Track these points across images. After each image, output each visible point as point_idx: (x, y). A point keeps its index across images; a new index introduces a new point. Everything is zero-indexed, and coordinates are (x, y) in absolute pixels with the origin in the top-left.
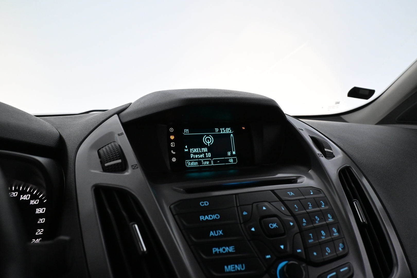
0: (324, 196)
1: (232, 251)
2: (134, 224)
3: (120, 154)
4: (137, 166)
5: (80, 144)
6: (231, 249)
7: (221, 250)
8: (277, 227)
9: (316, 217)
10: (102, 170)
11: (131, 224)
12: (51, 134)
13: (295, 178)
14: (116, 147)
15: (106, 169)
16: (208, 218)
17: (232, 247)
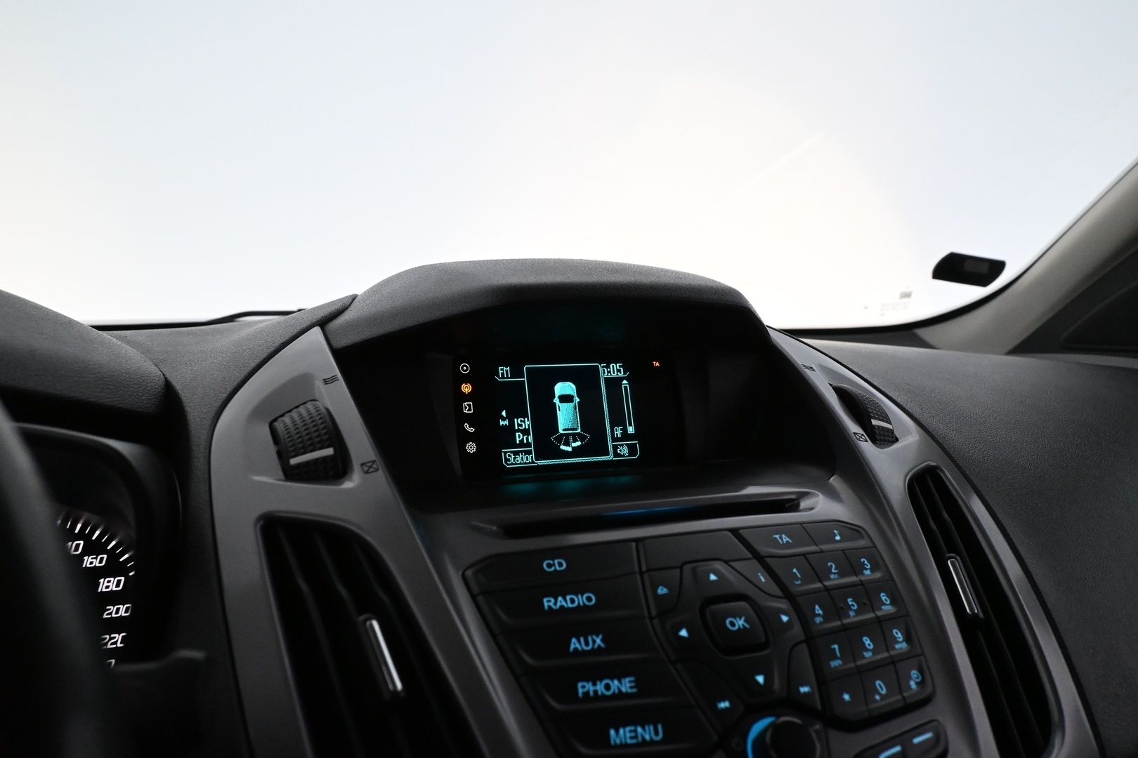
0: (870, 544)
1: (629, 691)
2: (370, 619)
3: (331, 433)
4: (375, 466)
5: (221, 405)
6: (626, 685)
7: (600, 687)
8: (747, 626)
9: (850, 601)
10: (281, 475)
11: (362, 618)
12: (143, 379)
13: (793, 497)
14: (319, 414)
15: (291, 474)
16: (564, 603)
17: (628, 679)
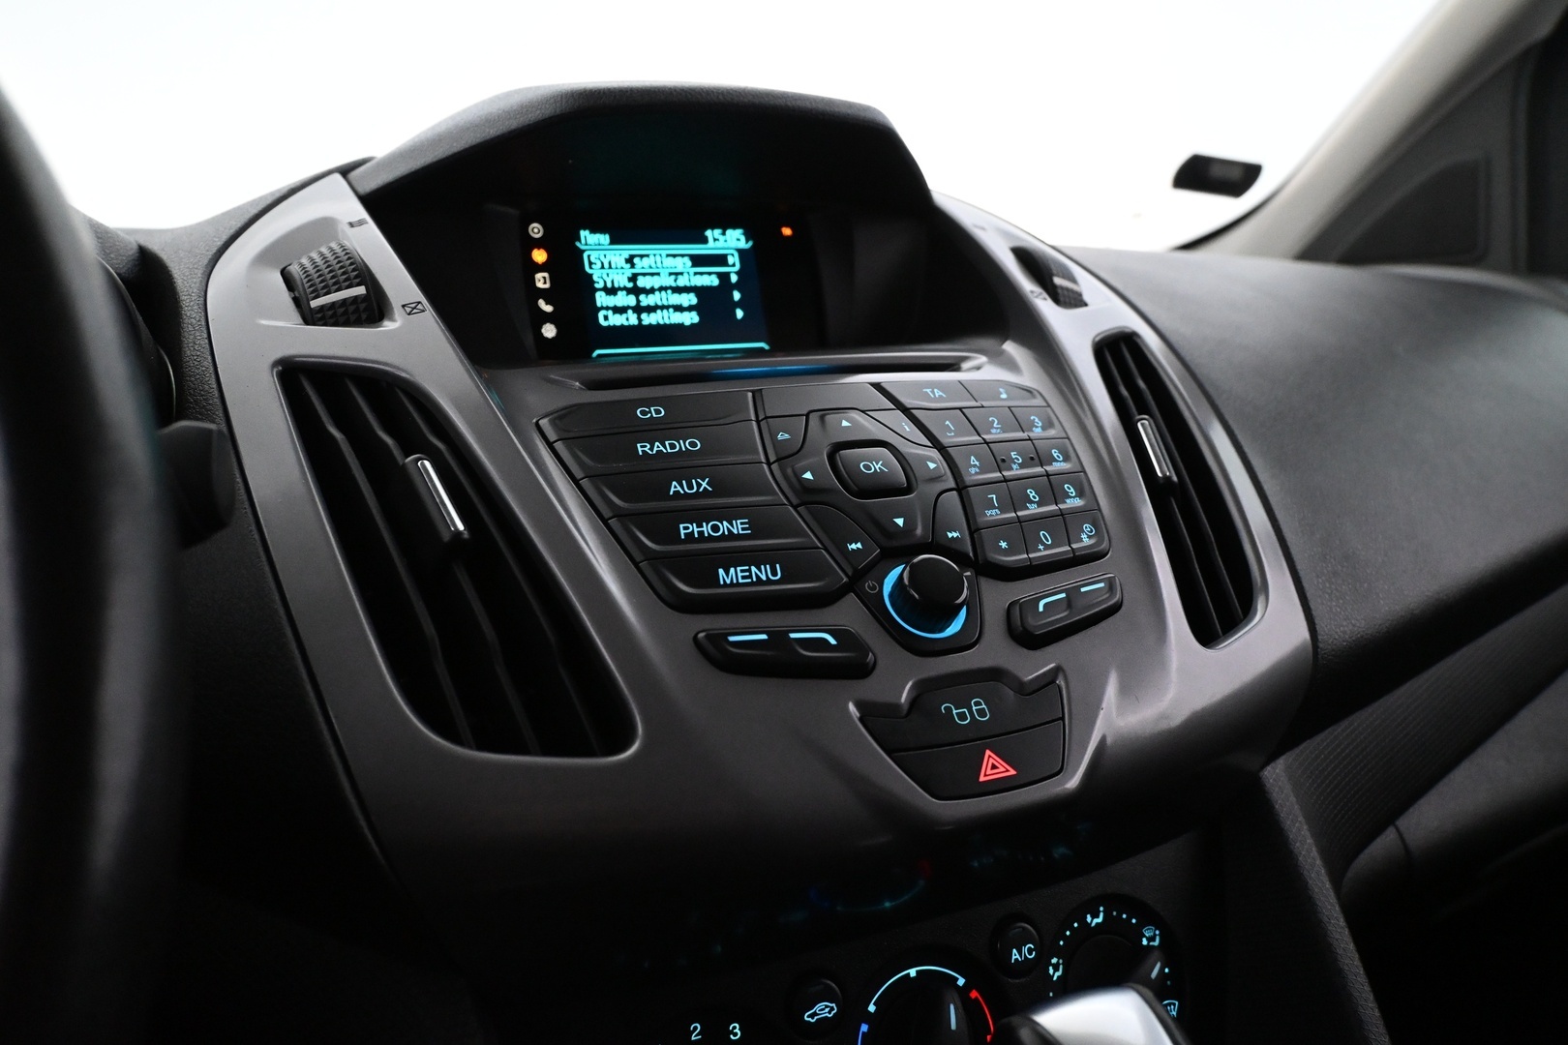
0: (1043, 404)
1: (742, 532)
2: (421, 460)
3: (363, 274)
4: (420, 307)
6: (738, 527)
7: (707, 529)
8: (885, 470)
9: (1014, 455)
10: (300, 321)
11: (410, 458)
13: (953, 359)
14: (347, 254)
15: (310, 317)
16: (662, 448)
17: (739, 521)
